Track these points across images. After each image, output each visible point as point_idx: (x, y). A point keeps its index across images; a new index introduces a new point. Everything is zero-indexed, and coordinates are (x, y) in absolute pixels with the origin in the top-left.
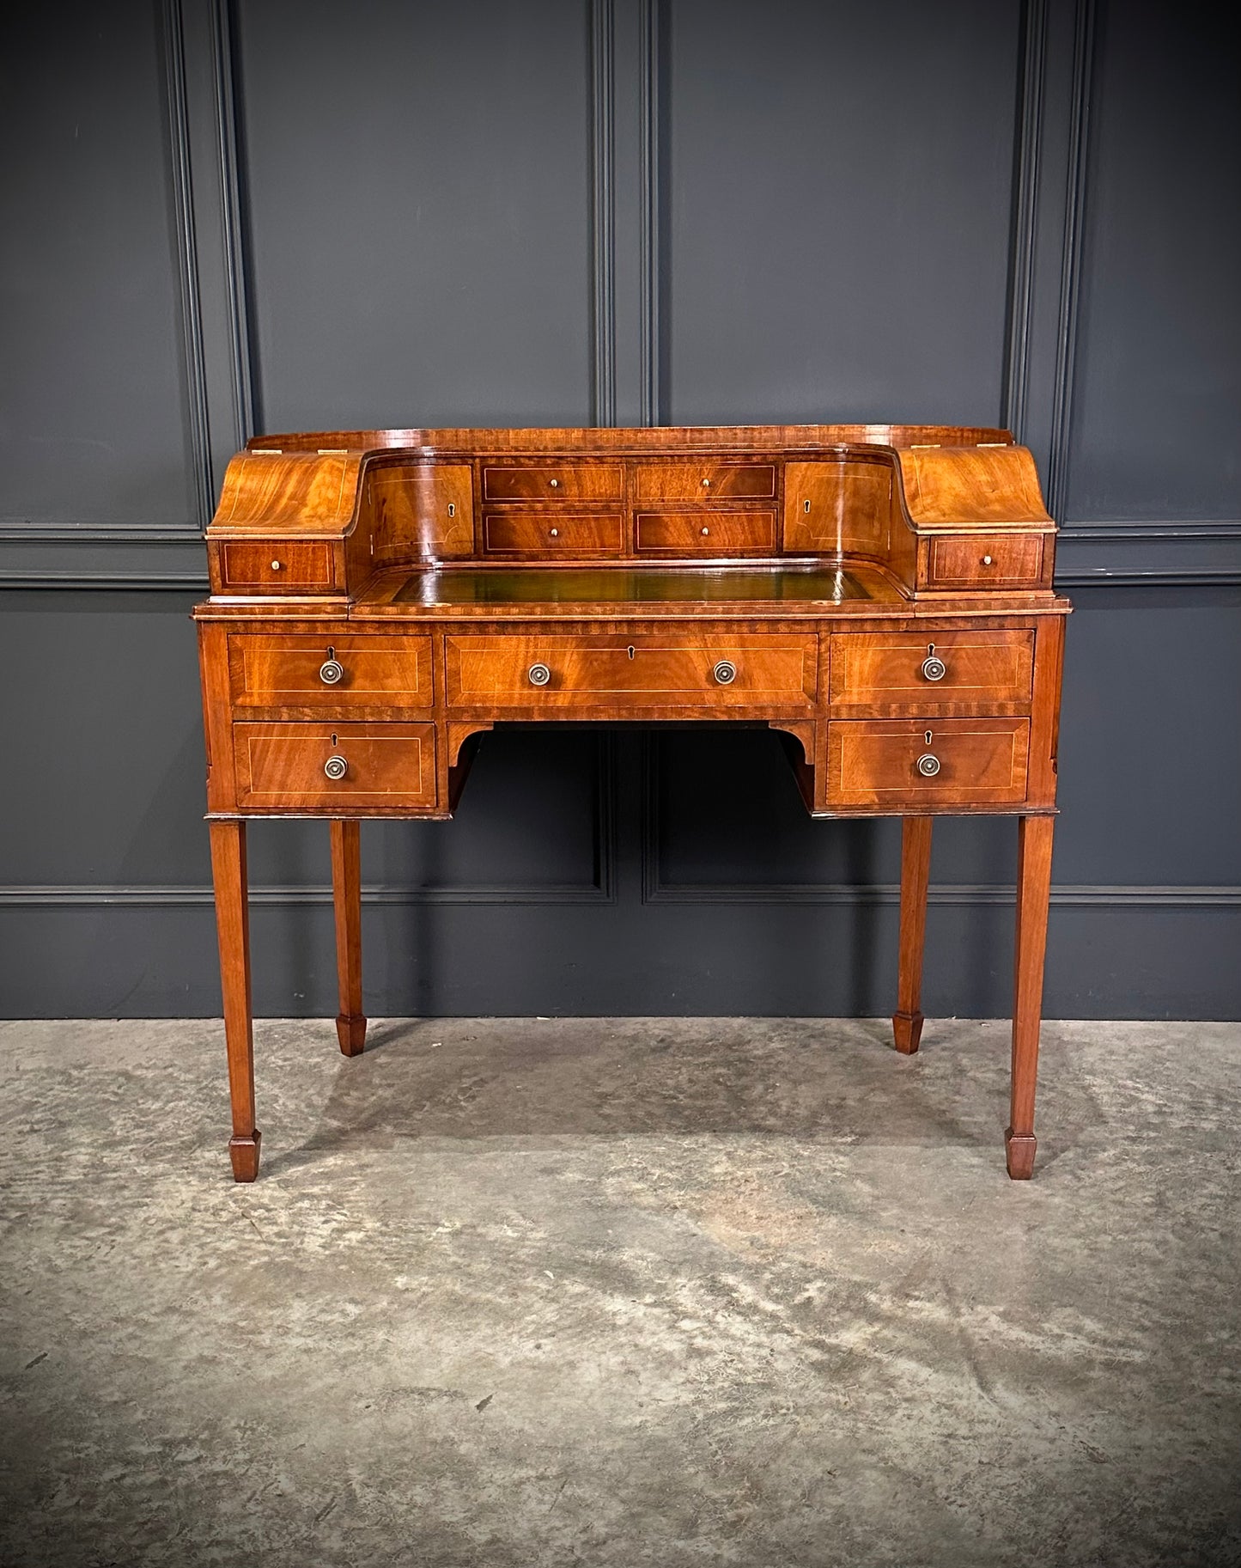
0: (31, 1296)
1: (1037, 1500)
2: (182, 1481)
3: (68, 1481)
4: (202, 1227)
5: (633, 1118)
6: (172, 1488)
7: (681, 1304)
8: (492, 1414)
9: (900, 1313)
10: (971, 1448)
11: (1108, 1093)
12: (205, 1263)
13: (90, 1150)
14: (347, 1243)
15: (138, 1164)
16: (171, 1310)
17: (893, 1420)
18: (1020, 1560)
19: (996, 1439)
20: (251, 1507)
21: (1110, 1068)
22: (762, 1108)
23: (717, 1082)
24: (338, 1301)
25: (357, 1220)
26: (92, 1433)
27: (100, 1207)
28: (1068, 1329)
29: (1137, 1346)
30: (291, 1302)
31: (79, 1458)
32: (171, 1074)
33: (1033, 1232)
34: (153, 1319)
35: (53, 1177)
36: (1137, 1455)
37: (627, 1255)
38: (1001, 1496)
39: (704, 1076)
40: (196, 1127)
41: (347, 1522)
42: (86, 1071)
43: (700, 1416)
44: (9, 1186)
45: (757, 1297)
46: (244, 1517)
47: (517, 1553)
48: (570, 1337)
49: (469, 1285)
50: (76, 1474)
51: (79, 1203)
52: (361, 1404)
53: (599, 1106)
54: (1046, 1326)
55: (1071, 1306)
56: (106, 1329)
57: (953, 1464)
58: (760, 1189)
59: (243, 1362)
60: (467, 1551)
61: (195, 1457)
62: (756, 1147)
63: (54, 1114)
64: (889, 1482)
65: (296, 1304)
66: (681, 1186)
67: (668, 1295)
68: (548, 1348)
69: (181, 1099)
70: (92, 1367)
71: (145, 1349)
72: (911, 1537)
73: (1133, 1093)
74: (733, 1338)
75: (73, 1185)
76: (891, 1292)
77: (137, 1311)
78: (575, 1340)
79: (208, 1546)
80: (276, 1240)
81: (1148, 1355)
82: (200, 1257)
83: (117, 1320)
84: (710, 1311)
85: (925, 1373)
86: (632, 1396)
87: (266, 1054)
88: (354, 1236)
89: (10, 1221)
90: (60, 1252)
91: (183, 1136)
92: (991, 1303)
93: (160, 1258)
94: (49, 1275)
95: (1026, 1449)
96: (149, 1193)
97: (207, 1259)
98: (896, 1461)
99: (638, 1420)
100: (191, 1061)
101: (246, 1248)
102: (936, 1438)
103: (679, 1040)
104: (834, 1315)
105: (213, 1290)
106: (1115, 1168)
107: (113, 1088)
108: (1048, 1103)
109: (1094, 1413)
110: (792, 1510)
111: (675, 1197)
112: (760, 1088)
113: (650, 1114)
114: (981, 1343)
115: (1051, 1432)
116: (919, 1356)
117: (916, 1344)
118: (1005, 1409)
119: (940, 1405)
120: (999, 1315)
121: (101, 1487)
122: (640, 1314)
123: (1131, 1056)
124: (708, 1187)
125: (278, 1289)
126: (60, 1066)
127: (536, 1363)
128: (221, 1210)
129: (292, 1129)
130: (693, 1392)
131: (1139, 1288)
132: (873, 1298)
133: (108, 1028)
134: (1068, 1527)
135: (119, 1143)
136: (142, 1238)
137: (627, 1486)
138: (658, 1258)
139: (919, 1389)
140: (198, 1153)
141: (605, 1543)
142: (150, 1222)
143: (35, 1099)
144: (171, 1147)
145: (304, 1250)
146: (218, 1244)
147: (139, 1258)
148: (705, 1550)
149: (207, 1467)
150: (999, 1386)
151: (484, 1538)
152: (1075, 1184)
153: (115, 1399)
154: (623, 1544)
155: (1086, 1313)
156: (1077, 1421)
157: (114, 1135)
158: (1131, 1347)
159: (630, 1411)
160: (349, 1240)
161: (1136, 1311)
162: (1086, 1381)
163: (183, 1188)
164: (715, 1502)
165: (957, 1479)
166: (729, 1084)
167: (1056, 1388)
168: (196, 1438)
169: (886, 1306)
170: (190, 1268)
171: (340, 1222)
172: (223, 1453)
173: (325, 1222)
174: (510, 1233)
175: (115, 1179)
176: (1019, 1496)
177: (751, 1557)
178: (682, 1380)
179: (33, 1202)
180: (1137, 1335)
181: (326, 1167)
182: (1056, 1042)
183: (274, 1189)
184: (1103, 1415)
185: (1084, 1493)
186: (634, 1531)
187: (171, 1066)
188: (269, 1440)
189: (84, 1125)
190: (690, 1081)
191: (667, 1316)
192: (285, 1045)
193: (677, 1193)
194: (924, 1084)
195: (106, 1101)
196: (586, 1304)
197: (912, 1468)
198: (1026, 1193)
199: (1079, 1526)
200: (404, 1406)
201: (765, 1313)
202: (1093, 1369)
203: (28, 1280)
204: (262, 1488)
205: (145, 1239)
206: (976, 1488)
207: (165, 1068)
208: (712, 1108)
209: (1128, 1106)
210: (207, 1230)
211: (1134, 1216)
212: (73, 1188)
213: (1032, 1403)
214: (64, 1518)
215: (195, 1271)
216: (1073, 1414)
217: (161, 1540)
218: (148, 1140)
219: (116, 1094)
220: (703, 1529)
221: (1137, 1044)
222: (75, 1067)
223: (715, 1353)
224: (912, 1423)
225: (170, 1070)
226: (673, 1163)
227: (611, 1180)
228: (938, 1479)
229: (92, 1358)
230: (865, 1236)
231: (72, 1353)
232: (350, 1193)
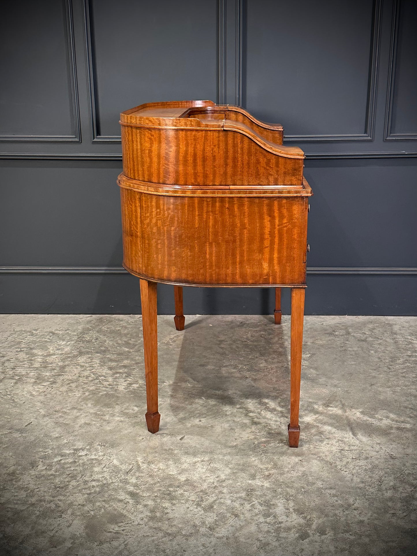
0: (26, 404)
1: (372, 470)
2: (81, 462)
3: (42, 461)
4: (83, 382)
5: (231, 348)
6: (78, 464)
7: (249, 408)
8: (185, 441)
9: (325, 411)
10: (349, 454)
11: (402, 341)
12: (85, 394)
13: (42, 357)
14: (133, 388)
15: (59, 362)
16: (74, 408)
17: (322, 445)
18: (366, 488)
19: (358, 451)
20: (105, 469)
21: (403, 332)
22: (277, 345)
23: (261, 337)
24: (131, 406)
25: (136, 380)
26: (50, 447)
27: (47, 375)
28: (384, 417)
29: (408, 423)
30: (115, 406)
31: (46, 454)
32: (68, 333)
33: (373, 386)
34: (68, 411)
35: (30, 366)
36: (407, 457)
37: (230, 392)
38: (359, 469)
39: (257, 335)
40: (78, 350)
41: (137, 474)
42: (38, 331)
43: (256, 443)
44: (14, 369)
45: (276, 406)
46: (103, 472)
47: (195, 484)
48: (211, 418)
49: (176, 402)
50: (45, 459)
51: (39, 374)
52: (141, 438)
53: (220, 344)
54: (376, 416)
55: (385, 410)
56: (52, 414)
57: (343, 459)
58: (276, 372)
59: (99, 425)
60: (178, 483)
61: (85, 454)
62: (275, 358)
63: (29, 345)
64: (321, 464)
65: (117, 407)
66: (248, 370)
67: (245, 405)
68: (203, 421)
69: (72, 341)
70: (48, 426)
71: (66, 421)
72: (328, 481)
73: (410, 340)
74: (267, 419)
75: (37, 368)
76: (323, 405)
77: (61, 409)
78: (213, 419)
79: (91, 481)
80: (108, 386)
81: (412, 425)
82: (83, 392)
83: (55, 411)
84: (259, 410)
85: (334, 430)
86: (233, 436)
87: (101, 326)
88: (135, 386)
89: (16, 380)
90: (34, 390)
91: (74, 353)
92: (357, 409)
93: (69, 392)
94: (31, 397)
95: (369, 454)
96: (64, 371)
97: (85, 392)
98: (323, 457)
99: (235, 444)
100: (75, 328)
101: (98, 389)
102: (337, 451)
103: (247, 322)
104: (302, 412)
105: (87, 402)
106: (403, 365)
107: (48, 337)
108: (380, 344)
109: (392, 443)
110: (288, 472)
111: (247, 374)
112: (276, 339)
113: (238, 347)
114: (353, 421)
115: (377, 449)
116: (331, 425)
117: (331, 421)
118: (361, 442)
119: (339, 440)
120: (360, 412)
121: (54, 463)
122: (235, 411)
123: (410, 328)
124: (258, 371)
125: (110, 402)
126: (28, 330)
127: (199, 426)
128: (89, 377)
129: (112, 351)
130: (253, 435)
131: (410, 404)
132: (316, 407)
133: (45, 317)
134: (382, 479)
135: (52, 355)
136: (62, 386)
137: (232, 464)
138: (241, 393)
139: (331, 435)
140: (79, 359)
141: (224, 481)
142: (64, 380)
143: (21, 340)
144: (70, 357)
145: (118, 390)
146: (88, 388)
147: (61, 392)
148: (258, 484)
149: (89, 457)
150: (359, 434)
151: (184, 479)
152: (388, 370)
153: (57, 436)
154: (231, 482)
155: (391, 412)
156: (386, 446)
157: (50, 352)
158: (406, 423)
159: (232, 441)
160: (134, 387)
161: (408, 412)
162: (390, 433)
163: (75, 370)
164: (261, 469)
165: (344, 463)
166: (265, 337)
167: (379, 435)
168: (85, 448)
169: (321, 409)
170: (79, 395)
171: (130, 381)
172: (94, 453)
173: (125, 381)
174: (189, 385)
175: (51, 366)
176: (366, 469)
177: (274, 486)
178: (250, 432)
179: (23, 374)
180: (408, 419)
181: (124, 363)
182: (383, 324)
183: (107, 370)
184: (396, 444)
185: (388, 468)
186: (234, 478)
187: (68, 330)
188: (110, 449)
189: (39, 349)
190: (252, 336)
191: (244, 412)
192: (107, 323)
193: (248, 373)
194: (335, 337)
195: (46, 341)
196: (216, 408)
197: (329, 459)
198: (371, 373)
199: (386, 479)
200: (155, 439)
201: (279, 411)
202: (393, 430)
203: (24, 399)
204: (108, 463)
205: (63, 386)
206: (351, 466)
207: (66, 330)
208: (259, 345)
209: (409, 345)
210: (85, 383)
211: (409, 381)
212: (37, 369)
213: (371, 440)
214: (42, 473)
215: (81, 396)
216: (385, 443)
217: (75, 479)
218: (61, 354)
219: (49, 339)
220: (258, 477)
221: (413, 324)
222: (34, 330)
223: (261, 423)
224: (329, 446)
225: (68, 331)
226: (246, 363)
227: (224, 369)
228: (338, 463)
229: (48, 423)
230: (313, 387)
231: (41, 422)
232: (133, 372)
